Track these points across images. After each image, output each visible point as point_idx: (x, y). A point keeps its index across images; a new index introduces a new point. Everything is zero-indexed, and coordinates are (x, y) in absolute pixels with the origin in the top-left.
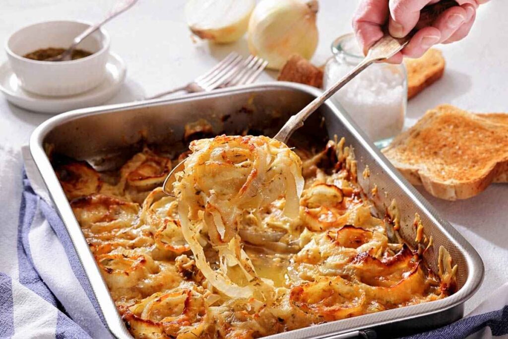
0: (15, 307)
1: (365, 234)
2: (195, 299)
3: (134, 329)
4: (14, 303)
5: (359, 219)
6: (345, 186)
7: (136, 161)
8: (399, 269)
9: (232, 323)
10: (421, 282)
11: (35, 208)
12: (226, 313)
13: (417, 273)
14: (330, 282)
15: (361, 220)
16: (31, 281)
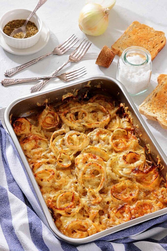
0: (10, 204)
1: (137, 156)
2: (76, 196)
3: (55, 212)
4: (10, 203)
5: (134, 146)
6: (128, 126)
7: (44, 115)
8: (150, 174)
9: (90, 207)
10: (159, 181)
11: (6, 138)
12: (88, 202)
13: (157, 178)
14: (125, 183)
15: (135, 146)
16: (11, 181)
